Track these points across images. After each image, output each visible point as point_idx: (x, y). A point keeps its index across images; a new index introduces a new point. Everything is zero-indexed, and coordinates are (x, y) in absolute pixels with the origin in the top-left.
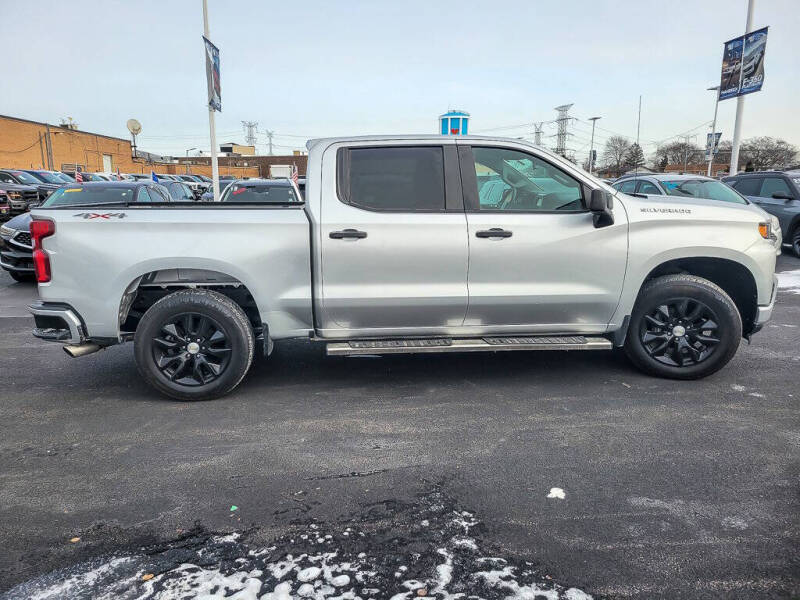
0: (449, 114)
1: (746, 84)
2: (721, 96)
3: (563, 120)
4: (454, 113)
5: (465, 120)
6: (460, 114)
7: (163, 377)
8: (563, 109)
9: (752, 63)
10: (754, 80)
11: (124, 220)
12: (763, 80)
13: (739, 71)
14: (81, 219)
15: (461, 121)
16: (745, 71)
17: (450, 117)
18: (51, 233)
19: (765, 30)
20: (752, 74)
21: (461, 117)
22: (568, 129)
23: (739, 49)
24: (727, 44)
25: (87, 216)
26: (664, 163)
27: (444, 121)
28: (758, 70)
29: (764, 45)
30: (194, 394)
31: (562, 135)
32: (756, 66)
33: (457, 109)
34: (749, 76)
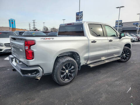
2: (76, 21)
3: (34, 23)
4: (12, 19)
5: (14, 21)
7: (62, 80)
8: (34, 21)
9: (81, 16)
11: (54, 40)
13: (79, 17)
14: (43, 40)
18: (34, 44)
19: (82, 12)
23: (79, 14)
24: (76, 13)
25: (44, 39)
26: (52, 31)
27: (10, 21)
28: (82, 18)
29: (82, 14)
30: (66, 83)
31: (34, 25)
33: (13, 19)
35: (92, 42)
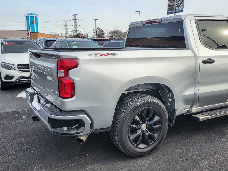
0: (29, 14)
1: (177, 9)
2: (168, 13)
3: (75, 20)
4: (31, 14)
5: (36, 17)
6: (34, 14)
7: (132, 146)
8: (75, 15)
9: (179, 2)
10: (180, 8)
11: (116, 57)
12: (183, 8)
13: (174, 5)
14: (93, 57)
15: (35, 17)
16: (176, 5)
17: (29, 16)
18: (76, 66)
20: (179, 6)
21: (35, 16)
22: (77, 23)
25: (96, 55)
26: (112, 37)
27: (27, 17)
28: (181, 5)
31: (75, 25)
32: (181, 4)
33: (33, 13)
34: (178, 7)
35: (204, 62)
